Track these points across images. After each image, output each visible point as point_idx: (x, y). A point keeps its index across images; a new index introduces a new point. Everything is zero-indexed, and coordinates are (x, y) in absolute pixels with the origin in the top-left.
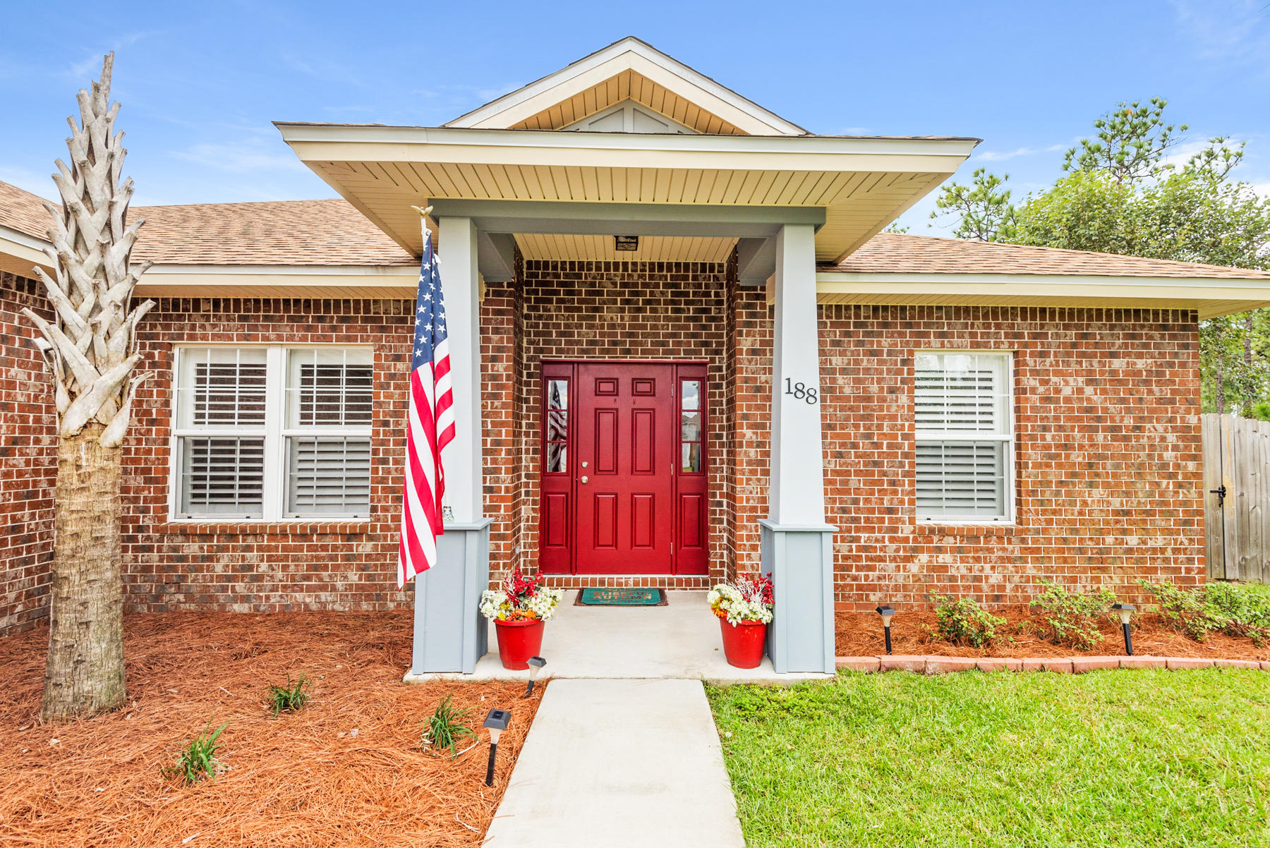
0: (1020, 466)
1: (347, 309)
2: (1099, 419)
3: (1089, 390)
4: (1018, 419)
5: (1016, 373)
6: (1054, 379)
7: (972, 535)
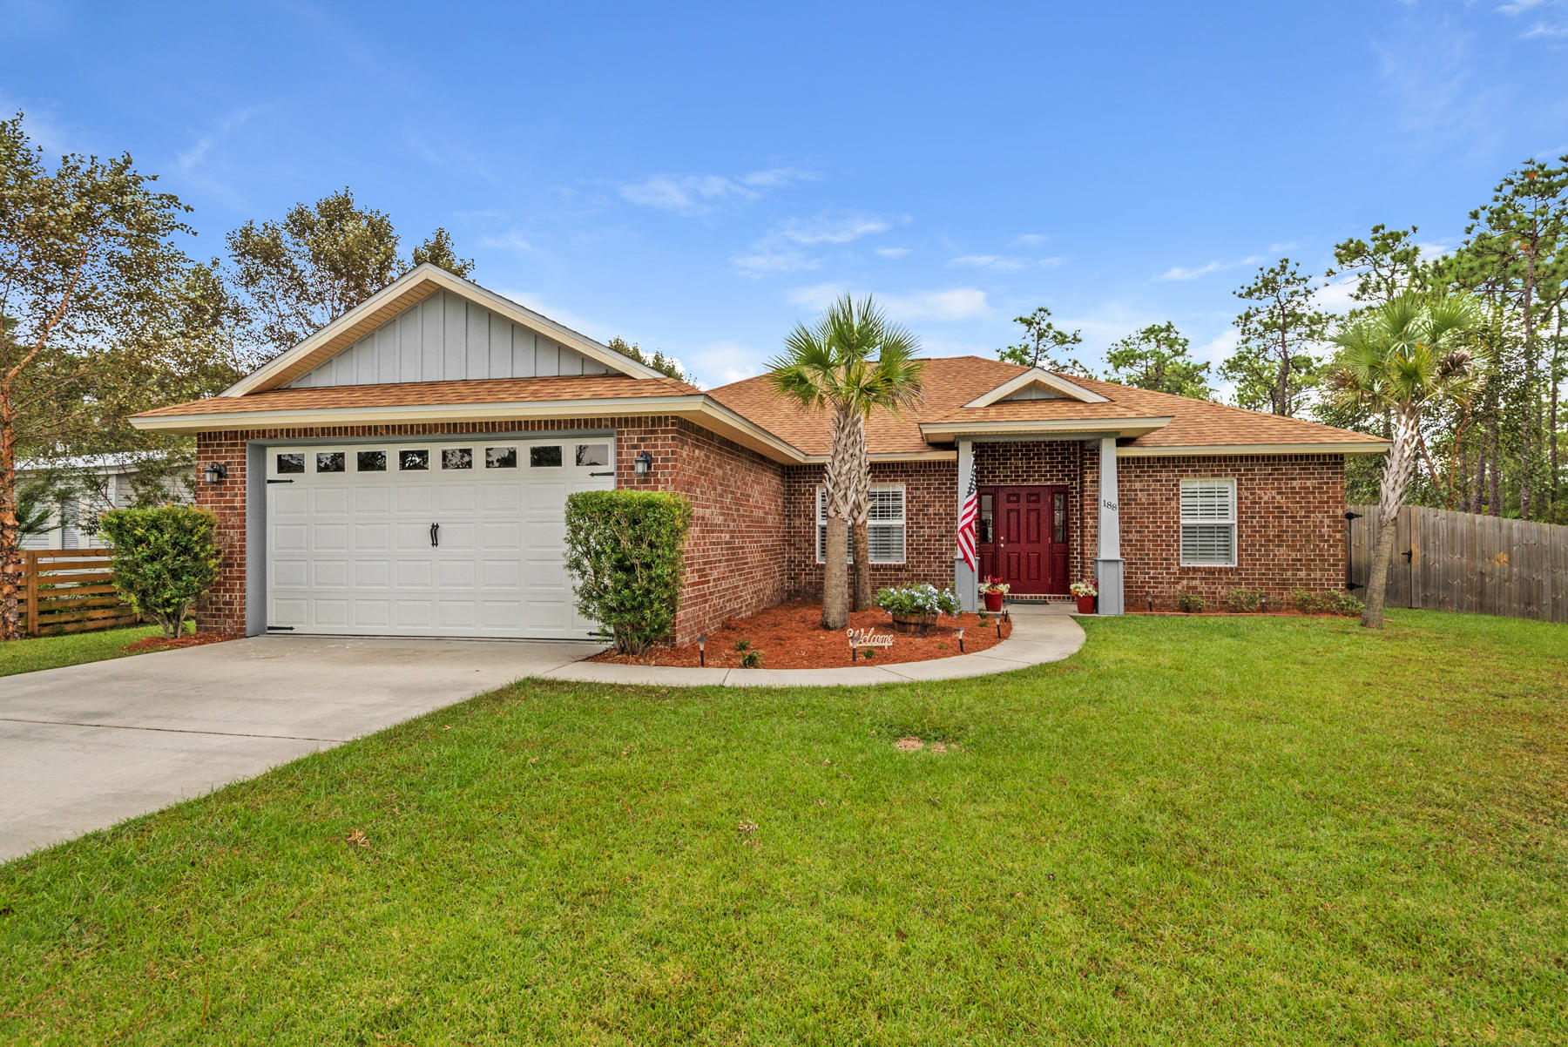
0: (1240, 536)
1: (893, 467)
2: (1284, 512)
3: (1278, 497)
4: (1239, 513)
5: (1238, 489)
6: (1258, 492)
7: (1211, 571)
